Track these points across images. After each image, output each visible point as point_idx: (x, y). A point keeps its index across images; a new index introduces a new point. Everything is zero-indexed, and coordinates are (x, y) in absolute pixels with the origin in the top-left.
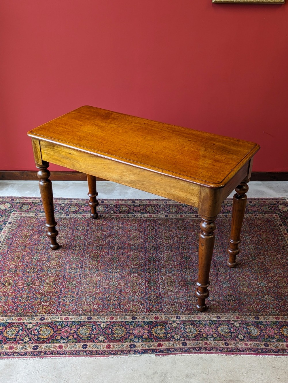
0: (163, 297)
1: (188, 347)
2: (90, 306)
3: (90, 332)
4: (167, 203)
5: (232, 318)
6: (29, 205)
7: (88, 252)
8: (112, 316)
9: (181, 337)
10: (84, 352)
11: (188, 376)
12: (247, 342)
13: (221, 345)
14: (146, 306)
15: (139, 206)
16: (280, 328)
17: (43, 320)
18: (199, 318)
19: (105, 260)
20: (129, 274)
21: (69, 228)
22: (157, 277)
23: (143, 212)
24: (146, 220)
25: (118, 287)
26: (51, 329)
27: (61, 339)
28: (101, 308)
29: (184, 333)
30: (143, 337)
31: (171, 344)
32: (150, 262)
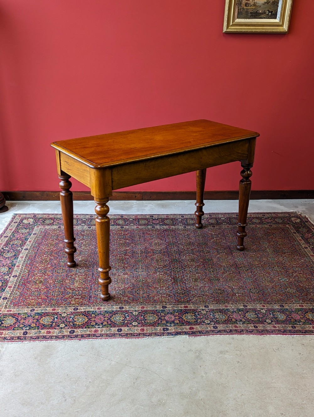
0: (190, 291)
1: (220, 329)
2: (121, 299)
3: (124, 319)
4: (183, 217)
5: (258, 307)
6: (51, 219)
7: (113, 256)
8: (143, 306)
9: (211, 322)
10: (119, 335)
11: (221, 352)
12: (275, 325)
13: (250, 327)
14: (175, 298)
15: (157, 220)
16: (305, 314)
17: (76, 310)
18: (226, 306)
19: (130, 262)
20: (155, 273)
21: (92, 237)
22: (182, 275)
23: (162, 224)
24: (166, 230)
25: (146, 283)
26: (85, 317)
27: (95, 325)
28: (131, 300)
29: (214, 318)
30: (175, 322)
31: (203, 327)
32: (173, 263)
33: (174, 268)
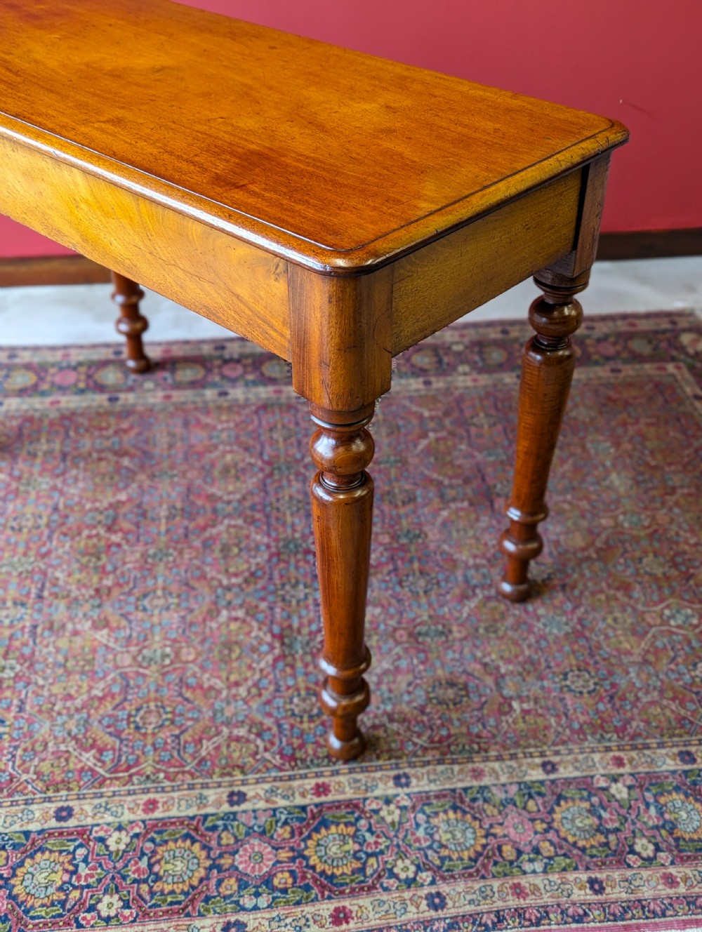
2: (67, 760)
3: (66, 877)
5: (599, 765)
8: (152, 796)
9: (418, 868)
12: (672, 870)
13: (576, 891)
14: (281, 742)
18: (477, 774)
19: (125, 563)
20: (212, 613)
22: (312, 614)
25: (175, 669)
28: (109, 765)
30: (276, 882)
31: (386, 907)
32: (284, 562)
33: (283, 585)
